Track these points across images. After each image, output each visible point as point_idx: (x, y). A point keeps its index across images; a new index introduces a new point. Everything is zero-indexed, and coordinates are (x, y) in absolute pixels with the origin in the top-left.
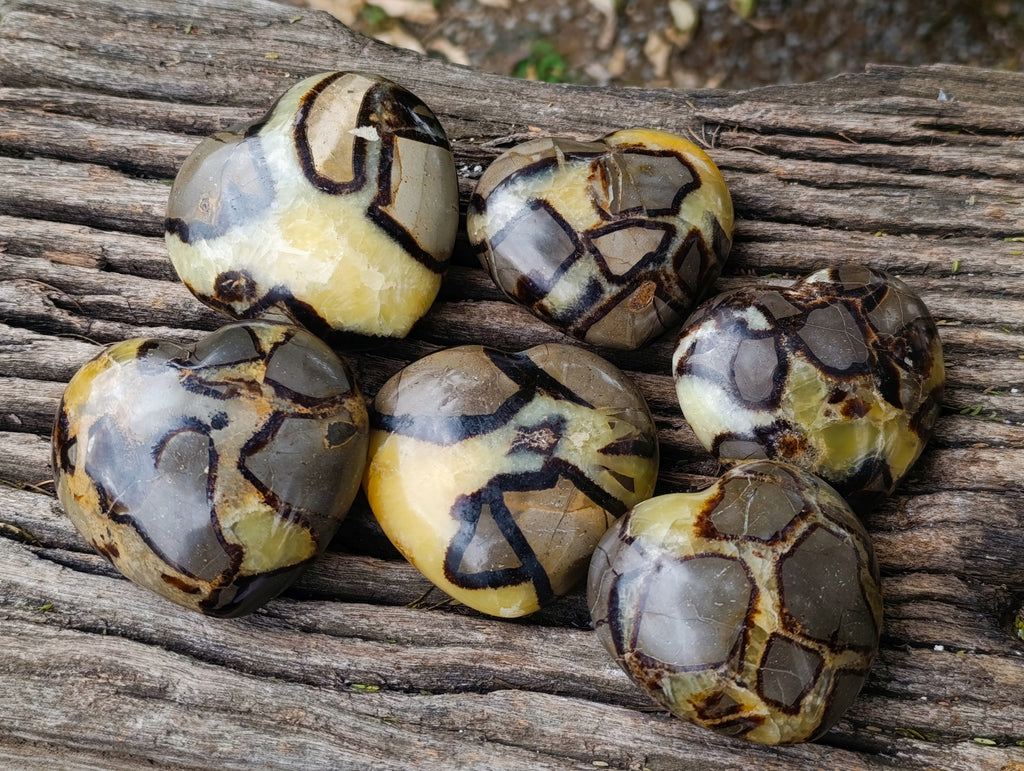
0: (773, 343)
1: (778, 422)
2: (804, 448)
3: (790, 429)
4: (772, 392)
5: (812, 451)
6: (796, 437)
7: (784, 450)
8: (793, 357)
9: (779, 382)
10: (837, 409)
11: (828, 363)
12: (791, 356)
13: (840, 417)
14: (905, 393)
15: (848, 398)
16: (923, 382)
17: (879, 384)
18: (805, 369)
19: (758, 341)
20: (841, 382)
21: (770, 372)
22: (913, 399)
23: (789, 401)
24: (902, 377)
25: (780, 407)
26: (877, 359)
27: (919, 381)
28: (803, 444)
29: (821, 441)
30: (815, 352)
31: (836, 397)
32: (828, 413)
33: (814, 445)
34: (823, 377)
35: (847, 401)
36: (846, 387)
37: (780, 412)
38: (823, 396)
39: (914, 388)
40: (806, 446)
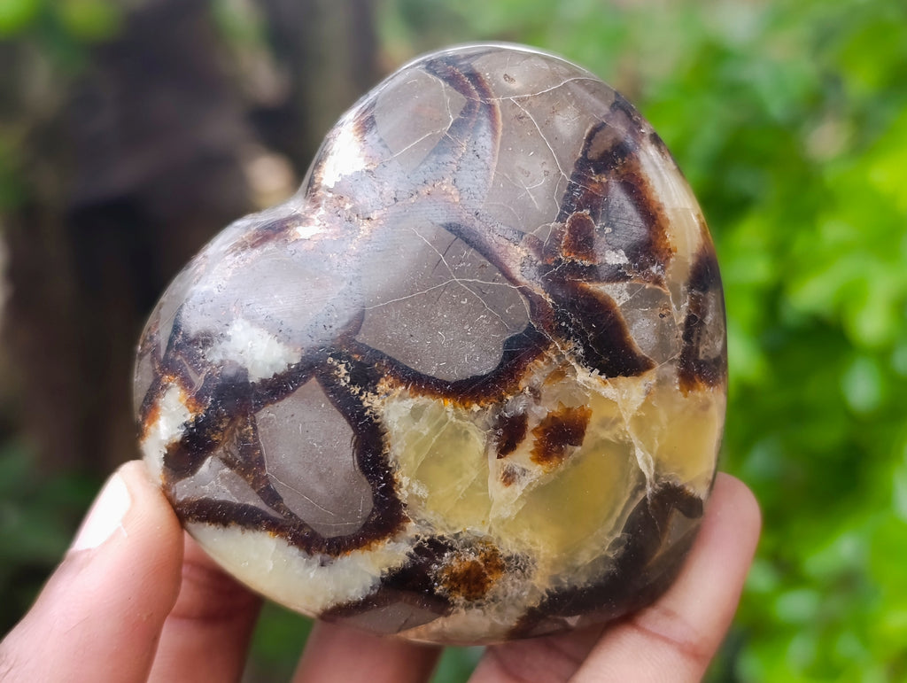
0: (320, 392)
1: (419, 550)
2: (501, 568)
3: (452, 549)
4: (375, 499)
5: (520, 565)
6: (472, 557)
7: (464, 590)
8: (377, 402)
9: (376, 471)
10: (522, 457)
11: (454, 374)
12: (371, 401)
13: (537, 471)
14: (641, 334)
15: (532, 424)
16: (667, 277)
17: (581, 351)
18: (416, 413)
19: (287, 401)
20: (501, 399)
21: (347, 458)
22: (662, 333)
23: (419, 499)
24: (619, 303)
25: (406, 520)
26: (549, 300)
27: (657, 281)
28: (494, 562)
29: (526, 535)
30: (416, 366)
31: (509, 434)
32: (509, 478)
33: (515, 551)
34: (461, 410)
35: (535, 431)
36: (517, 404)
37: (412, 529)
38: (481, 448)
39: (654, 306)
40: (501, 561)
